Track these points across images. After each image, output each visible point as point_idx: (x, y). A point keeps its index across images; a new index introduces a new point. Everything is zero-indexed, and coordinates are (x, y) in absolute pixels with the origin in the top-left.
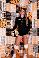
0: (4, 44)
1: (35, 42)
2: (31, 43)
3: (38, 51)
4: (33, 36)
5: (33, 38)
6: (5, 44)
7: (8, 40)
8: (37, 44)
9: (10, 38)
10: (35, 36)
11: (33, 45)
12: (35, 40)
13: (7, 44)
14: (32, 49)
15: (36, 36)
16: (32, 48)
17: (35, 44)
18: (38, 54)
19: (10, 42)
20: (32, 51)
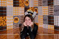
0: (11, 15)
1: (45, 13)
2: (41, 14)
3: (48, 22)
4: (43, 7)
5: (44, 8)
6: (13, 15)
7: (16, 11)
8: (47, 15)
9: (18, 9)
10: (45, 6)
11: (43, 16)
12: (45, 10)
13: (14, 15)
14: (42, 21)
15: (47, 6)
16: (42, 19)
17: (45, 15)
18: (48, 25)
19: (19, 14)
20: (42, 23)
